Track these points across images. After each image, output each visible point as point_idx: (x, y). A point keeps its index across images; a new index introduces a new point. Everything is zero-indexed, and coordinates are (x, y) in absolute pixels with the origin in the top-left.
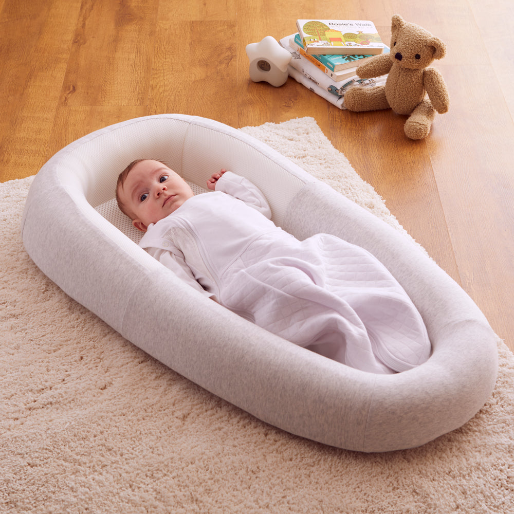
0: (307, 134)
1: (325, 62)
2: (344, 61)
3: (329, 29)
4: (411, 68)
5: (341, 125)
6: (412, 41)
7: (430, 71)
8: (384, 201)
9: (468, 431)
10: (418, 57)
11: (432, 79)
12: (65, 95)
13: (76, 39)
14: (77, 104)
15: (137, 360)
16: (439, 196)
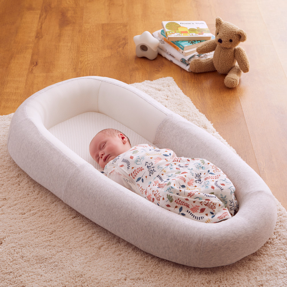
0: (169, 86)
1: (179, 45)
2: (189, 44)
3: (180, 26)
4: (227, 47)
5: (189, 81)
6: (227, 32)
7: (238, 49)
8: (212, 124)
9: (260, 254)
10: (231, 41)
11: (239, 53)
12: (32, 67)
13: (37, 35)
14: (38, 72)
15: (71, 216)
16: (245, 119)
